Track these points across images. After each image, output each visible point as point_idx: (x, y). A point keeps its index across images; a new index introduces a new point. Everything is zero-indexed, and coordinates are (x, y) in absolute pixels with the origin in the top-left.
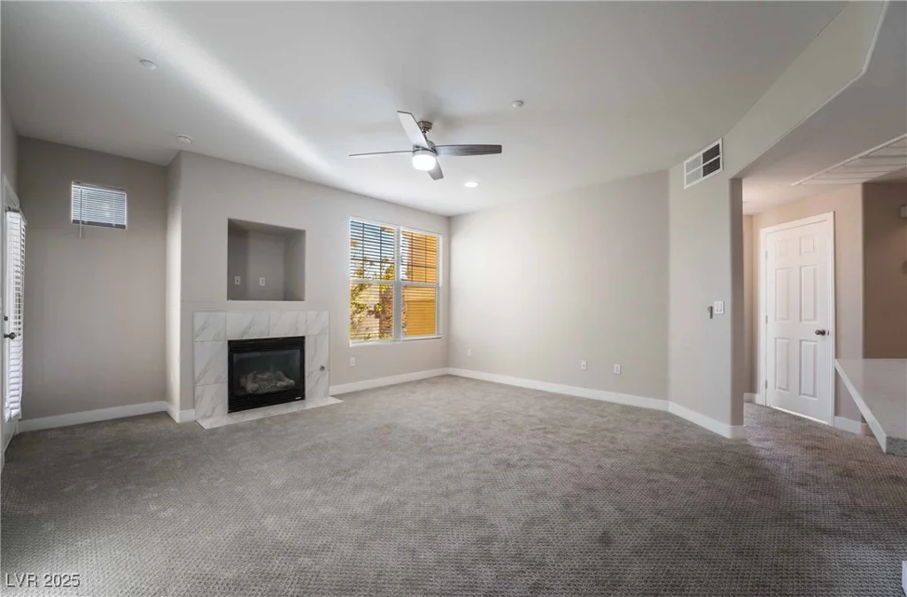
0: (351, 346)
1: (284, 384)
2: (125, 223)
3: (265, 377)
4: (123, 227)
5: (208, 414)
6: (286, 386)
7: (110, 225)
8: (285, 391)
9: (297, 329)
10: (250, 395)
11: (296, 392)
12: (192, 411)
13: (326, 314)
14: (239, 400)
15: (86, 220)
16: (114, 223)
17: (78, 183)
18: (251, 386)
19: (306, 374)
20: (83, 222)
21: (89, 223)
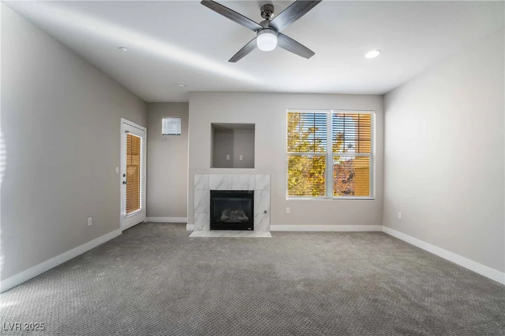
0: (287, 199)
1: (242, 218)
2: (180, 133)
3: (236, 213)
4: (179, 135)
5: (200, 228)
6: (243, 220)
7: (175, 134)
8: (242, 223)
9: (249, 186)
10: (223, 222)
11: (248, 225)
12: (193, 225)
13: (268, 176)
14: (216, 224)
15: (167, 133)
16: (176, 133)
17: (165, 118)
18: (224, 217)
19: (255, 215)
20: (166, 134)
21: (168, 134)
